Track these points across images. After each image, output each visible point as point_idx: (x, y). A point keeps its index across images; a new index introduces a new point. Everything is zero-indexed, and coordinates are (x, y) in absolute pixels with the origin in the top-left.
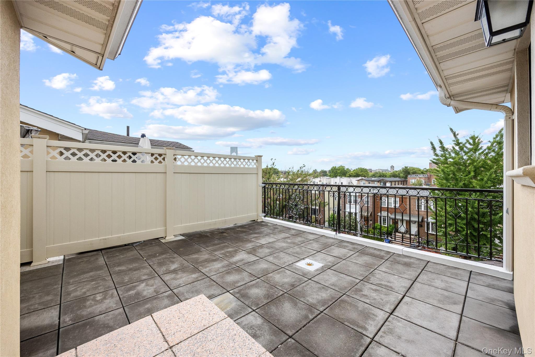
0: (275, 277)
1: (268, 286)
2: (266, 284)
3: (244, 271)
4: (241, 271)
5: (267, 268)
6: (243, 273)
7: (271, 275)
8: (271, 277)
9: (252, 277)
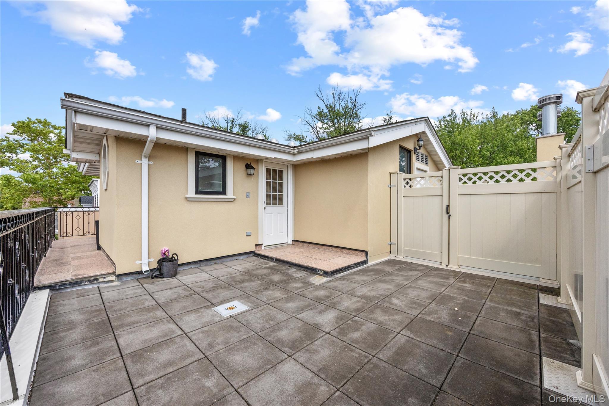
0: (280, 295)
1: (288, 288)
2: (289, 289)
3: (312, 299)
4: (316, 298)
5: (287, 302)
6: (312, 297)
7: (283, 296)
8: (284, 294)
9: (302, 294)
